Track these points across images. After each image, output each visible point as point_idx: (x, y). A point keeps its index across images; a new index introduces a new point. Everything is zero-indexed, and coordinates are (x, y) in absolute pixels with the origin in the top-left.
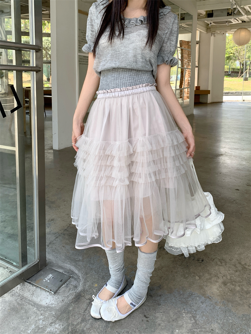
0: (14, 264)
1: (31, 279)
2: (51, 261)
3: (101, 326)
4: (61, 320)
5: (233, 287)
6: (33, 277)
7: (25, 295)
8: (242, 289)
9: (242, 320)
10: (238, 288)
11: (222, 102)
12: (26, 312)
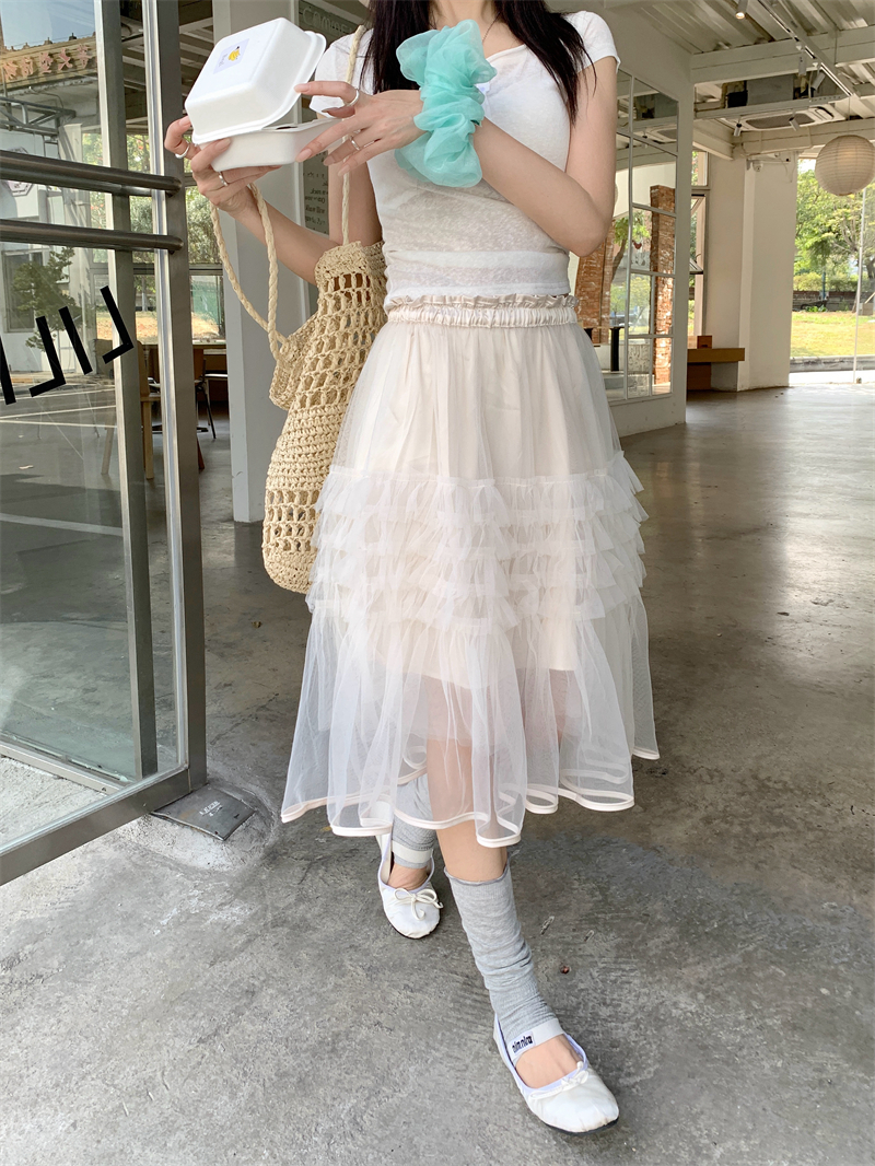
0: (123, 779)
1: (167, 809)
2: (218, 776)
3: (351, 910)
4: (245, 899)
5: (727, 826)
6: (173, 805)
7: (153, 846)
8: (748, 831)
9: (732, 893)
10: (737, 829)
11: (786, 387)
12: (155, 883)
